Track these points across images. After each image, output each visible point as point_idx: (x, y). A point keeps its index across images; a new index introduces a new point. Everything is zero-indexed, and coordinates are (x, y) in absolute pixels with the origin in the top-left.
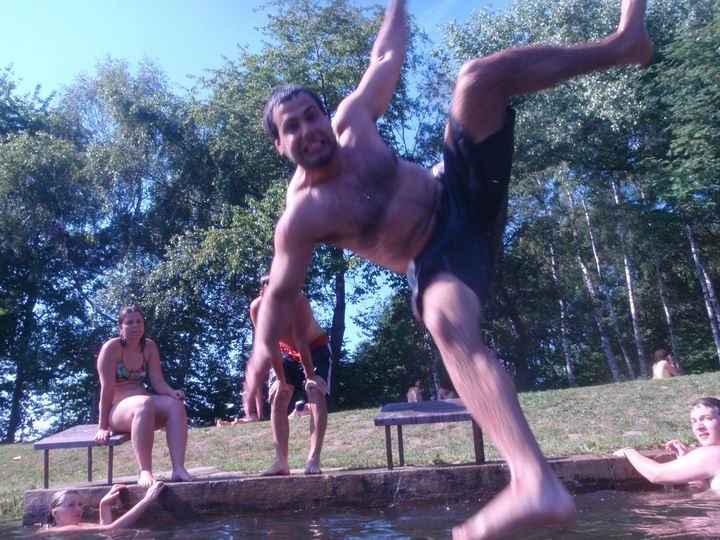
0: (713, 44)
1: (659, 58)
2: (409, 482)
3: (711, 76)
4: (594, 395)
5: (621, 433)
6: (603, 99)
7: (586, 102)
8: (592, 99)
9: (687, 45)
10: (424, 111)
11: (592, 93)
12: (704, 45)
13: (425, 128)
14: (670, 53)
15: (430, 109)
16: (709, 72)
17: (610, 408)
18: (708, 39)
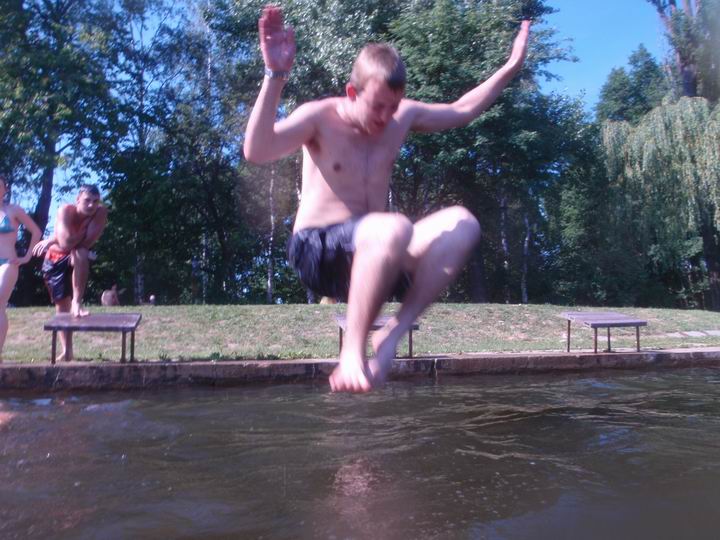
0: (425, 30)
1: (385, 29)
2: (67, 374)
3: (415, 60)
4: (263, 312)
5: (269, 345)
6: (330, 53)
7: (316, 50)
8: (322, 50)
9: (406, 25)
10: (167, 12)
11: (322, 44)
12: (419, 30)
13: (164, 29)
14: (391, 28)
15: (174, 11)
16: (413, 57)
17: (270, 325)
18: (421, 26)
